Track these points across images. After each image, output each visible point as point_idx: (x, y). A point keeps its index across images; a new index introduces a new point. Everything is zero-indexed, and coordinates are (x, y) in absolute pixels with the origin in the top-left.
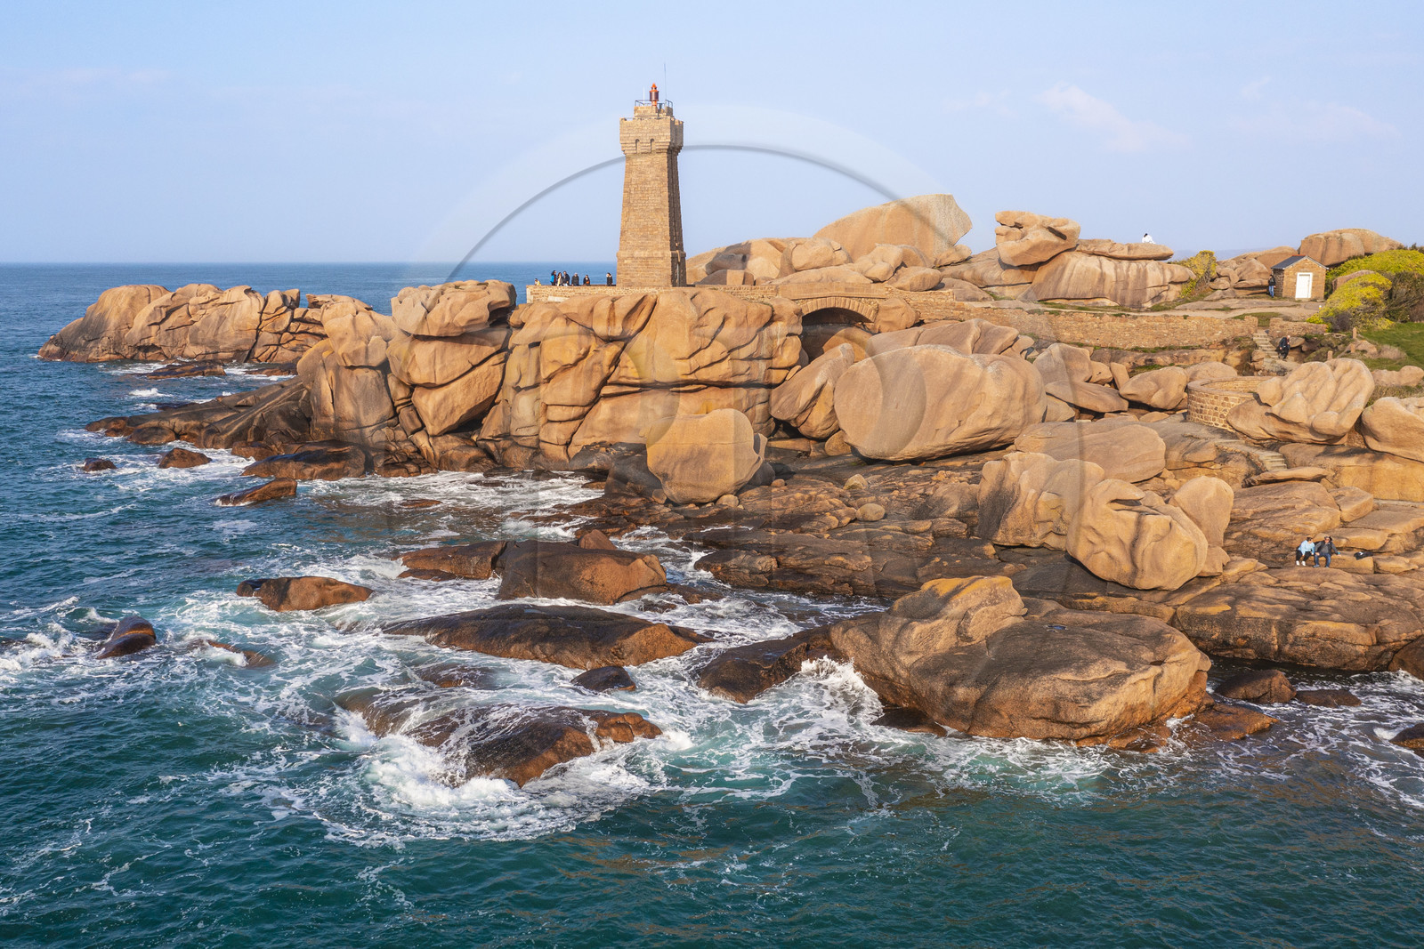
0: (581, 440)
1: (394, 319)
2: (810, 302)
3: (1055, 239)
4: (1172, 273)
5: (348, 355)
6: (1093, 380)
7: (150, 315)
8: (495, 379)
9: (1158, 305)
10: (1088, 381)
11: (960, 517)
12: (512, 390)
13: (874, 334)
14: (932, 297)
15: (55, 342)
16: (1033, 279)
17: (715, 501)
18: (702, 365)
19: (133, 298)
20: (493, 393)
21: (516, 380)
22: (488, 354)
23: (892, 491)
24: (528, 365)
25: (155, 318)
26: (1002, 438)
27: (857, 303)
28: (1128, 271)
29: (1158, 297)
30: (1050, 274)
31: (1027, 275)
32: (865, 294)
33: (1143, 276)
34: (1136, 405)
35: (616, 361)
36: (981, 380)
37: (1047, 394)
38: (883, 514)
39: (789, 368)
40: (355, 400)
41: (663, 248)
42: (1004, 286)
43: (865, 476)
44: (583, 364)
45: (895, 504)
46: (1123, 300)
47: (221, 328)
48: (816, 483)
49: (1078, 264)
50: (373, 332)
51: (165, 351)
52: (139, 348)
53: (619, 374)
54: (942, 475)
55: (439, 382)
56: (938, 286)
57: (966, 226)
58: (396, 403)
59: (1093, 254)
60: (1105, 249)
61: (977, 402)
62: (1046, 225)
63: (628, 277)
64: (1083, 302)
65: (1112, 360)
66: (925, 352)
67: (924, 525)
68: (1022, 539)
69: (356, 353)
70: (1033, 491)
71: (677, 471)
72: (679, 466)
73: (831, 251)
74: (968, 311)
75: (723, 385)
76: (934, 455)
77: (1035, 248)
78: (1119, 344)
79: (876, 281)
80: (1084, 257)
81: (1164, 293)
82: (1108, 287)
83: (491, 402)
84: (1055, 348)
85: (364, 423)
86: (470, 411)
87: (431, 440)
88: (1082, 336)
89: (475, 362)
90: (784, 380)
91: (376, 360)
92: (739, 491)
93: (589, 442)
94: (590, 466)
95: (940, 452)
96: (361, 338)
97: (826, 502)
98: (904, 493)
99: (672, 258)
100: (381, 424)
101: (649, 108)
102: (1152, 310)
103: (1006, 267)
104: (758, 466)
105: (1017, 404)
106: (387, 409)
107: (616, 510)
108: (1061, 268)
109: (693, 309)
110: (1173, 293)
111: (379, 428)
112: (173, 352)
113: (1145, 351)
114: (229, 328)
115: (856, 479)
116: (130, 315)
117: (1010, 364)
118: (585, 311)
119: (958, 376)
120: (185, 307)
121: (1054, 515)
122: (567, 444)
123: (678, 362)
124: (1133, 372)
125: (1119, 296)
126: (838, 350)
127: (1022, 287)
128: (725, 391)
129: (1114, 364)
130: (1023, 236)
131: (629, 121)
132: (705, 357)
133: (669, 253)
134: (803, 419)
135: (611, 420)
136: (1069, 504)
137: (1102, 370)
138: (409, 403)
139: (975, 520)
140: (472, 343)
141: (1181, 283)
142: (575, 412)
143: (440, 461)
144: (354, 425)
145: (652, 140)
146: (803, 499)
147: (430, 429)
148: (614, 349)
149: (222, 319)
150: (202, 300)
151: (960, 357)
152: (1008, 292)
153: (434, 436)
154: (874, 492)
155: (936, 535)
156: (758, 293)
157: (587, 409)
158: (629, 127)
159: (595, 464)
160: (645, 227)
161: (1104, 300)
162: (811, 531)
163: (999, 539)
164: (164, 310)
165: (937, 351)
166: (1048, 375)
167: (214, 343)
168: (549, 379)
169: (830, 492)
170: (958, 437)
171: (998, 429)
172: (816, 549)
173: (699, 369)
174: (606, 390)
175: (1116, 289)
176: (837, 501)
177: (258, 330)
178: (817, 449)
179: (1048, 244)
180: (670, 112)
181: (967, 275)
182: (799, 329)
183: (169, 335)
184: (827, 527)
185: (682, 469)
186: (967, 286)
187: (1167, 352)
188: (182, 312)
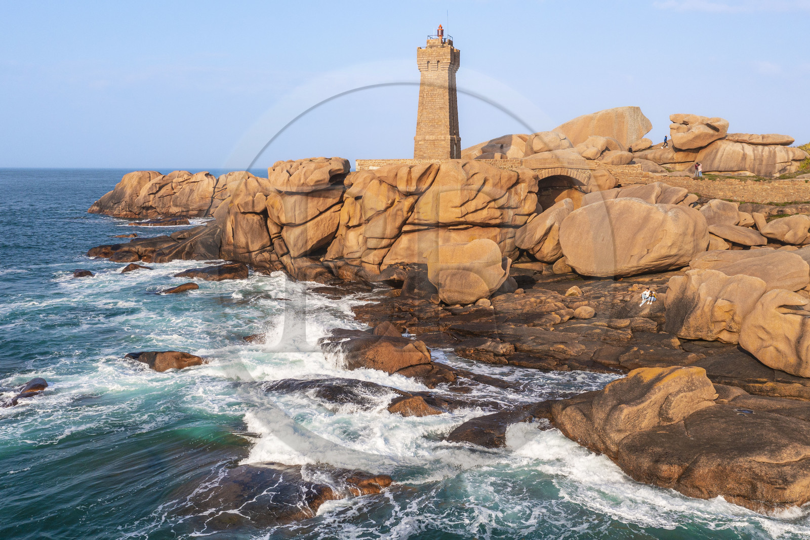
0: (388, 261)
1: (269, 181)
2: (544, 171)
3: (711, 131)
4: (794, 153)
5: (241, 205)
6: (742, 223)
7: (150, 188)
8: (335, 221)
9: (784, 175)
10: (737, 225)
11: (651, 317)
12: (345, 228)
13: (586, 193)
14: (627, 169)
15: (97, 204)
16: (695, 158)
17: (474, 303)
18: (469, 211)
19: (140, 178)
20: (334, 230)
21: (346, 221)
22: (331, 205)
23: (599, 297)
24: (355, 211)
25: (153, 190)
26: (678, 262)
27: (576, 172)
28: (762, 152)
29: (784, 169)
30: (707, 155)
31: (691, 156)
32: (581, 166)
33: (773, 155)
34: (774, 241)
35: (412, 209)
36: (663, 222)
37: (710, 233)
38: (593, 314)
39: (529, 215)
40: (246, 234)
41: (445, 134)
42: (675, 163)
43: (580, 287)
44: (391, 210)
45: (602, 307)
46: (759, 172)
47: (191, 196)
48: (546, 292)
49: (726, 149)
50: (258, 190)
51: (158, 210)
52: (144, 208)
53: (414, 217)
54: (636, 287)
55: (297, 222)
56: (631, 162)
57: (648, 127)
58: (272, 237)
59: (737, 142)
60: (746, 138)
61: (660, 237)
62: (705, 122)
63: (421, 153)
64: (729, 173)
65: (753, 211)
66: (623, 203)
67: (625, 322)
68: (700, 335)
69: (246, 204)
70: (710, 299)
71: (448, 282)
72: (449, 278)
73: (559, 139)
74: (652, 178)
75: (485, 225)
76: (629, 273)
77: (697, 137)
78: (758, 200)
79: (589, 159)
80: (731, 143)
81: (788, 167)
82: (748, 163)
83: (332, 236)
84: (714, 203)
85: (251, 249)
86: (319, 242)
87: (292, 260)
88: (731, 194)
89: (322, 209)
90: (526, 223)
91: (259, 208)
92: (492, 296)
93: (393, 262)
94: (392, 278)
95: (634, 271)
96: (250, 194)
97: (553, 304)
98: (608, 299)
99: (451, 140)
100: (262, 249)
101: (437, 40)
102: (780, 178)
103: (677, 150)
104: (505, 279)
105: (689, 238)
106: (266, 240)
107: (404, 308)
108: (715, 151)
109: (463, 173)
110: (794, 167)
111: (261, 253)
112: (162, 211)
113: (777, 205)
114: (195, 196)
115: (573, 290)
116: (138, 188)
117: (684, 211)
118: (392, 175)
119: (646, 219)
120: (170, 184)
121: (727, 317)
122: (380, 264)
123: (453, 209)
124: (769, 218)
125: (756, 169)
126: (563, 202)
127: (687, 164)
128: (485, 230)
129: (755, 213)
130: (689, 130)
131: (424, 49)
132: (472, 206)
133: (449, 137)
134: (538, 248)
135: (408, 248)
136: (739, 310)
137: (747, 218)
138: (280, 237)
139: (663, 320)
140: (320, 197)
141: (800, 160)
142: (385, 242)
143: (298, 274)
144: (245, 251)
145: (438, 61)
146: (535, 302)
147: (292, 253)
148: (411, 200)
149: (192, 191)
150: (181, 180)
151: (648, 206)
152: (678, 167)
153: (295, 258)
154: (587, 298)
155: (634, 330)
156: (508, 165)
157: (393, 240)
158: (424, 53)
159: (395, 277)
160: (433, 119)
161: (746, 172)
162: (541, 325)
163: (682, 334)
164: (158, 186)
165: (632, 201)
166: (710, 220)
167: (186, 206)
168: (368, 220)
169: (555, 298)
170: (647, 261)
171: (675, 255)
172: (543, 339)
173: (467, 214)
174: (406, 228)
175: (754, 165)
176: (560, 304)
177: (213, 198)
178: (547, 269)
179: (706, 135)
180: (451, 43)
181: (649, 156)
182: (536, 189)
183: (160, 200)
184: (553, 323)
185: (451, 280)
186: (650, 163)
187: (793, 205)
188: (169, 187)
